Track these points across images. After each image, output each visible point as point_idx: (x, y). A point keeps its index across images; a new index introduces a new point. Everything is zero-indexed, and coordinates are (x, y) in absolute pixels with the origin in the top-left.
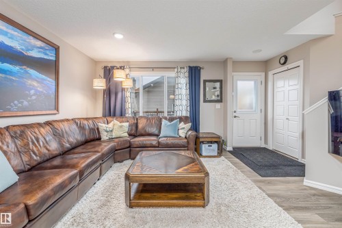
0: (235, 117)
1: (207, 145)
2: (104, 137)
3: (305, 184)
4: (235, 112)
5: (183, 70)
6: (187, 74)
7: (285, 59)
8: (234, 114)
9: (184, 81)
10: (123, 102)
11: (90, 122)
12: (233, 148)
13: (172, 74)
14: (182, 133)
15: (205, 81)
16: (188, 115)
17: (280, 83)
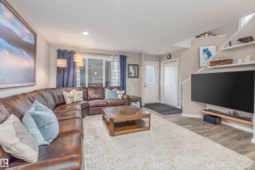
0: (145, 86)
1: (134, 103)
2: (68, 101)
3: (182, 116)
4: (145, 83)
5: (116, 57)
6: (119, 60)
7: (170, 57)
9: (117, 64)
13: (109, 59)
15: (129, 65)
16: (120, 85)
17: (167, 69)
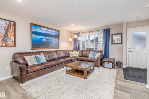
0: (130, 51)
1: (107, 63)
2: (71, 56)
3: (146, 87)
4: (130, 49)
5: (101, 31)
6: (103, 33)
8: (130, 50)
9: (102, 36)
10: (79, 45)
11: (67, 51)
12: (127, 67)
14: (96, 57)
15: (112, 35)
16: (103, 50)
